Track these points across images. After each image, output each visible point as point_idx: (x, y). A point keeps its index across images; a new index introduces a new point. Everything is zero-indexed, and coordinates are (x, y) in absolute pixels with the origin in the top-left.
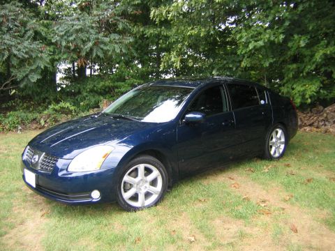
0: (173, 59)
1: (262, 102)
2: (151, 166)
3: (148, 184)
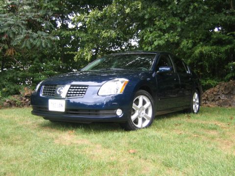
1: (188, 72)
2: (146, 99)
3: (144, 112)
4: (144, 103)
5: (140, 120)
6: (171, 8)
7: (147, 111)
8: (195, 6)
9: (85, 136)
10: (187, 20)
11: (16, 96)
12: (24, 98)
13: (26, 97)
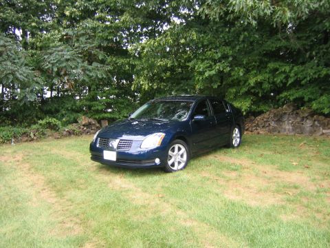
0: (141, 83)
1: (227, 111)
2: (181, 146)
3: (179, 157)
4: (179, 149)
5: (176, 164)
6: (223, 37)
7: (182, 156)
8: (246, 35)
9: (131, 179)
10: (238, 48)
11: (74, 124)
12: (82, 127)
13: (84, 125)
